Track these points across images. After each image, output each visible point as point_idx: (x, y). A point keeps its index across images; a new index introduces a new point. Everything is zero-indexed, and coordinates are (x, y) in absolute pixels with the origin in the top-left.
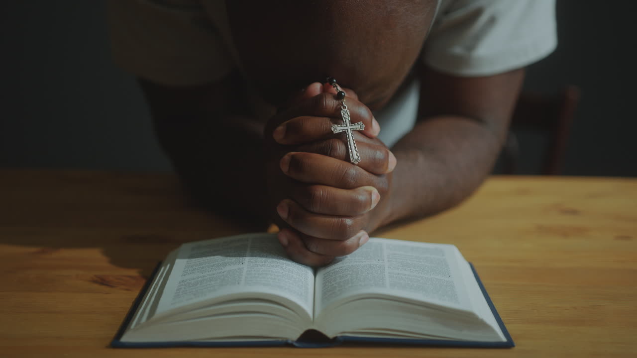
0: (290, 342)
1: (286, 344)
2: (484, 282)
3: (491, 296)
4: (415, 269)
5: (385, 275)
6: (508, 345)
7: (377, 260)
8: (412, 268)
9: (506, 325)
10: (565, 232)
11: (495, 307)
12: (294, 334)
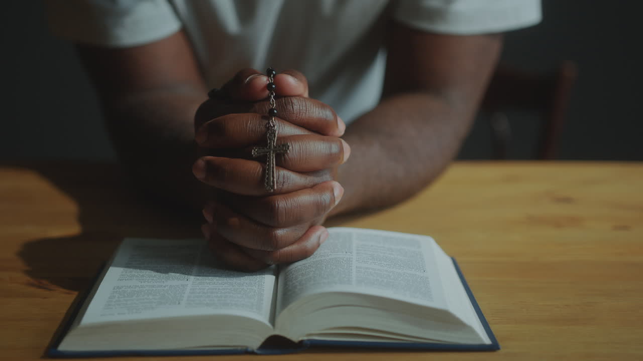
0: (250, 349)
1: (246, 352)
2: (468, 278)
3: (474, 293)
4: (385, 263)
5: (351, 270)
6: (493, 348)
7: (345, 253)
8: (383, 262)
9: (490, 326)
10: (558, 223)
11: (479, 305)
12: (255, 343)
